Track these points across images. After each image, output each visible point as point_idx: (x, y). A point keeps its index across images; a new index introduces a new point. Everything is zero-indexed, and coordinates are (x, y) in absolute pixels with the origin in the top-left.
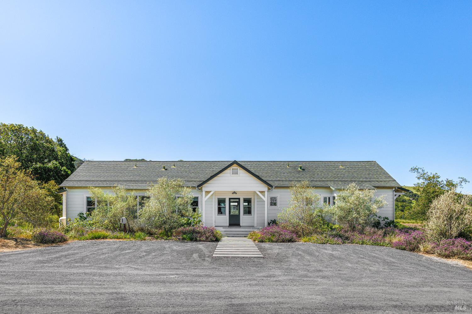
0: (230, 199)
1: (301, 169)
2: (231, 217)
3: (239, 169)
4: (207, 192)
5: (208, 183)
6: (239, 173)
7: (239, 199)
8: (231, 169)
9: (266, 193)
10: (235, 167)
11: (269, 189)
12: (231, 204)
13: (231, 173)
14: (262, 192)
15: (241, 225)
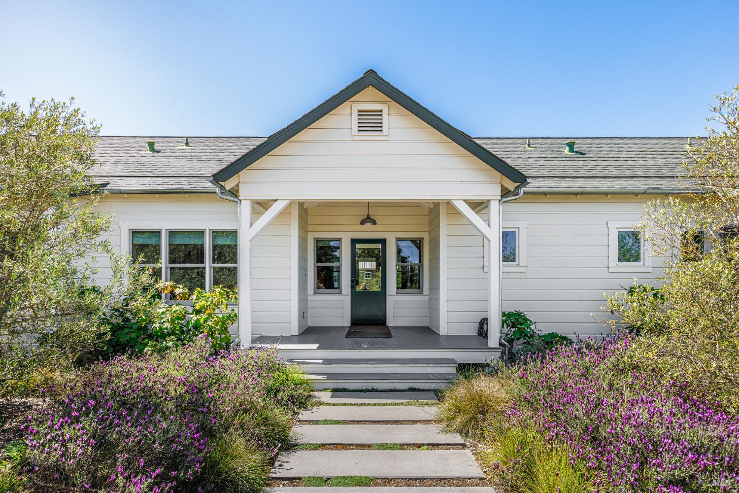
0: (354, 242)
1: (571, 150)
2: (358, 297)
3: (385, 113)
4: (261, 206)
5: (254, 165)
6: (385, 128)
7: (383, 241)
8: (355, 113)
9: (494, 206)
10: (368, 101)
11: (505, 193)
12: (361, 265)
13: (355, 128)
14: (479, 206)
15: (390, 323)
